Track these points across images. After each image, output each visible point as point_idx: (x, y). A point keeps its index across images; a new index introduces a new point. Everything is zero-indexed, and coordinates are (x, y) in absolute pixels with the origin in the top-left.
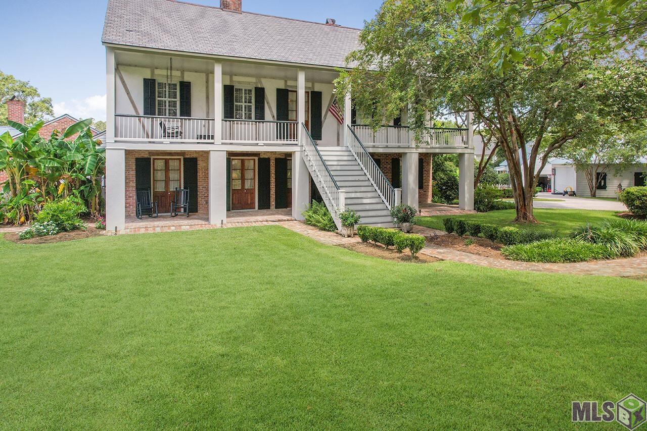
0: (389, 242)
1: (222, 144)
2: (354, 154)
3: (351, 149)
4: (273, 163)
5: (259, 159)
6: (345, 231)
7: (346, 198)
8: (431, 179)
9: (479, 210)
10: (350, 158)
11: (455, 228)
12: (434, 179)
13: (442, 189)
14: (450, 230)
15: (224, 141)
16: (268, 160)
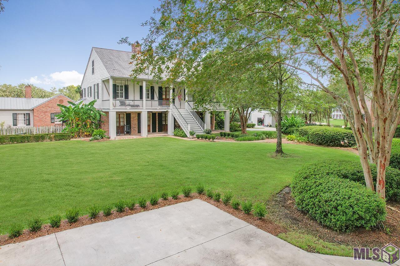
0: (206, 138)
1: (146, 109)
2: (189, 112)
3: (188, 110)
4: (157, 115)
5: (152, 113)
6: (191, 137)
7: (191, 127)
8: (214, 120)
9: (231, 131)
10: (188, 113)
11: (223, 135)
12: (215, 120)
13: (218, 124)
14: (222, 135)
15: (146, 108)
16: (155, 114)
